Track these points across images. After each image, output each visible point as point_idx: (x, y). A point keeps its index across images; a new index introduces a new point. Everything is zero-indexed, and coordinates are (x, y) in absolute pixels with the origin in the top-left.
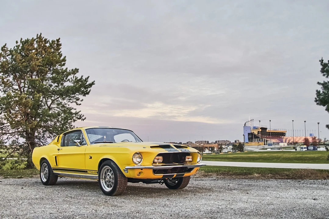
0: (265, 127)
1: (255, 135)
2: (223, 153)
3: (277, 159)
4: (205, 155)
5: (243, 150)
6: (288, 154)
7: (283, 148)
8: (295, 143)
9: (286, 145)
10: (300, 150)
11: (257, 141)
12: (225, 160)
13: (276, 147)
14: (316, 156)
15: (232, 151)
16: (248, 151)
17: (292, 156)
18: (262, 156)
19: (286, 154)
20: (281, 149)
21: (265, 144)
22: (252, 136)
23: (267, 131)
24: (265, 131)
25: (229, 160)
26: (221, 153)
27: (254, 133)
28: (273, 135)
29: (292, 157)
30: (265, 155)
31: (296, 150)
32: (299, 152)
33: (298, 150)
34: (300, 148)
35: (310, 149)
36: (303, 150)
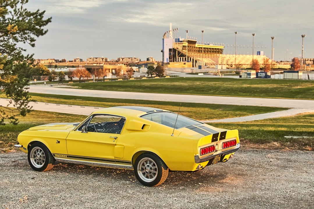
0: (193, 40)
1: (179, 53)
2: (135, 78)
3: (215, 89)
4: (108, 81)
5: (163, 75)
6: (230, 83)
9: (224, 68)
10: (246, 76)
11: (183, 61)
12: (139, 90)
14: (269, 86)
15: (146, 75)
16: (170, 76)
17: (236, 86)
18: (192, 85)
19: (227, 83)
20: (219, 75)
21: (194, 66)
22: (175, 53)
23: (196, 46)
24: (194, 45)
25: (145, 90)
26: (131, 79)
27: (178, 49)
28: (205, 51)
29: (236, 88)
30: (198, 83)
31: (241, 77)
32: (245, 81)
33: (243, 77)
34: (246, 74)
35: (261, 76)
36: (250, 78)
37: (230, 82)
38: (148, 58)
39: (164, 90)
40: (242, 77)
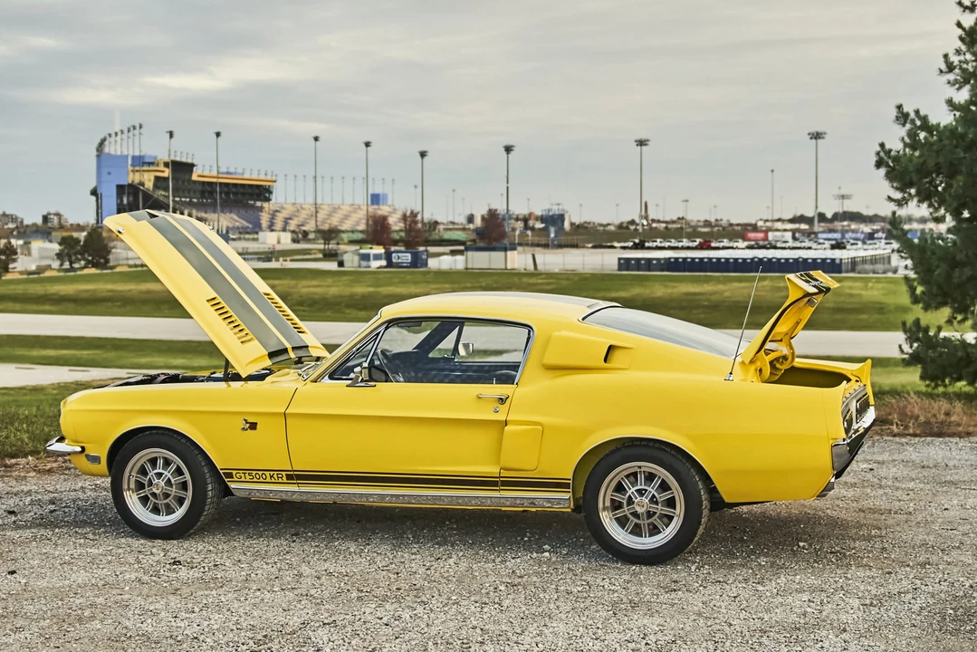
0: (184, 160)
1: (147, 196)
2: (21, 273)
5: (107, 261)
6: (314, 283)
7: (285, 254)
8: (330, 234)
9: (286, 240)
10: (356, 264)
13: (250, 251)
15: (56, 264)
16: (130, 266)
17: (333, 290)
19: (306, 283)
20: (277, 260)
22: (136, 198)
23: (194, 177)
24: (187, 177)
26: (10, 276)
27: (143, 184)
28: (218, 193)
29: (335, 297)
31: (341, 264)
32: (357, 276)
33: (348, 266)
34: (356, 258)
35: (400, 261)
36: (369, 267)
37: (313, 278)
38: (45, 214)
39: (119, 306)
40: (346, 264)
